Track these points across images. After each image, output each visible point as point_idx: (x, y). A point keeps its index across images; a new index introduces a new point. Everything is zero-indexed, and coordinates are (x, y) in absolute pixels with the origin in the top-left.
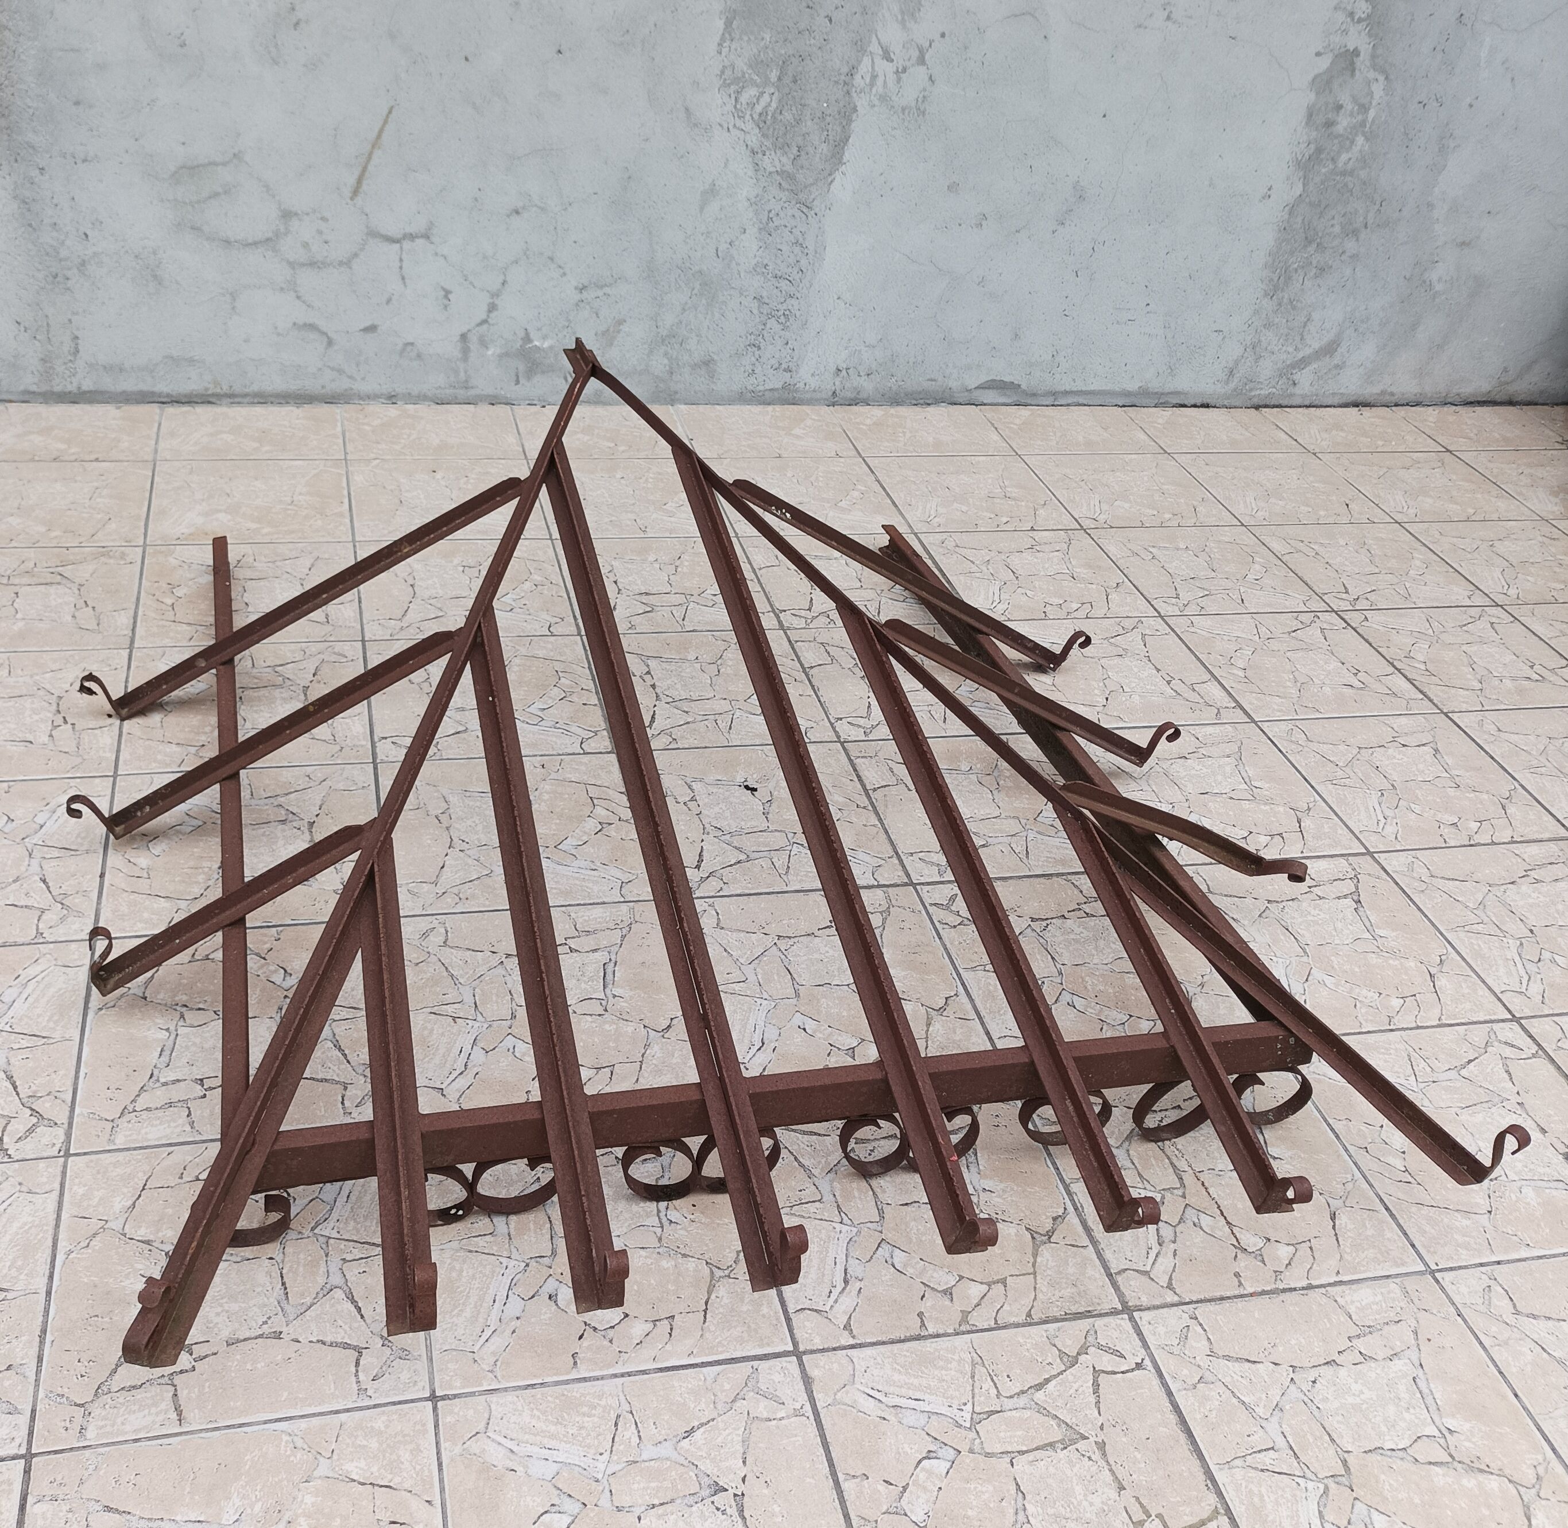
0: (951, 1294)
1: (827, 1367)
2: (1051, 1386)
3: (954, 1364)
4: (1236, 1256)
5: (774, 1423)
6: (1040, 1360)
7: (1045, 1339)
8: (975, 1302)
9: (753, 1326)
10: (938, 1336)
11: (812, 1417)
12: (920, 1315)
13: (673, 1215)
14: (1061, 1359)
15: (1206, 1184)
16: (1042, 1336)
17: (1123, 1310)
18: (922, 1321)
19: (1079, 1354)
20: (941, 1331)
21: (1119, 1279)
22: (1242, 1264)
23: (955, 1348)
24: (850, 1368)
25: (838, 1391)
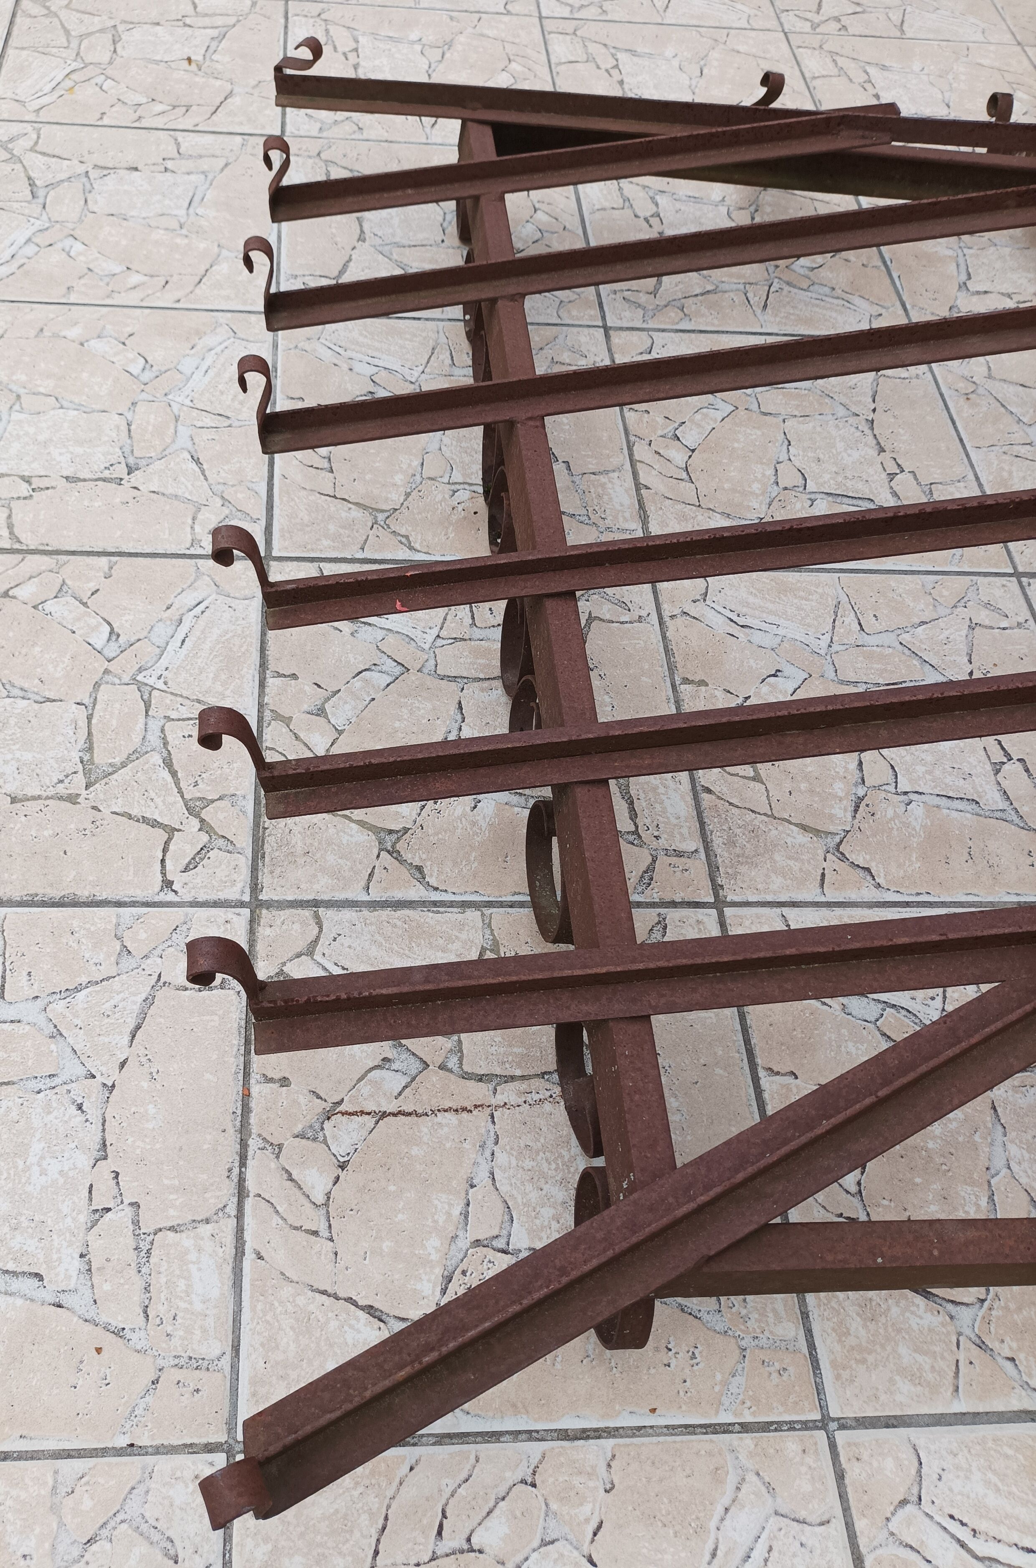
0: (318, 715)
1: (243, 576)
2: (166, 774)
3: (219, 688)
4: (319, 1097)
5: (190, 521)
6: (204, 775)
7: (232, 791)
8: (302, 735)
9: (309, 529)
10: (262, 685)
11: (188, 552)
12: (294, 676)
13: (463, 495)
14: (200, 799)
15: (465, 1115)
16: (237, 789)
17: (257, 899)
18: (285, 676)
19: (202, 821)
20: (267, 690)
21: (307, 913)
22: (302, 1100)
23: (241, 696)
24: (237, 595)
25: (212, 579)
